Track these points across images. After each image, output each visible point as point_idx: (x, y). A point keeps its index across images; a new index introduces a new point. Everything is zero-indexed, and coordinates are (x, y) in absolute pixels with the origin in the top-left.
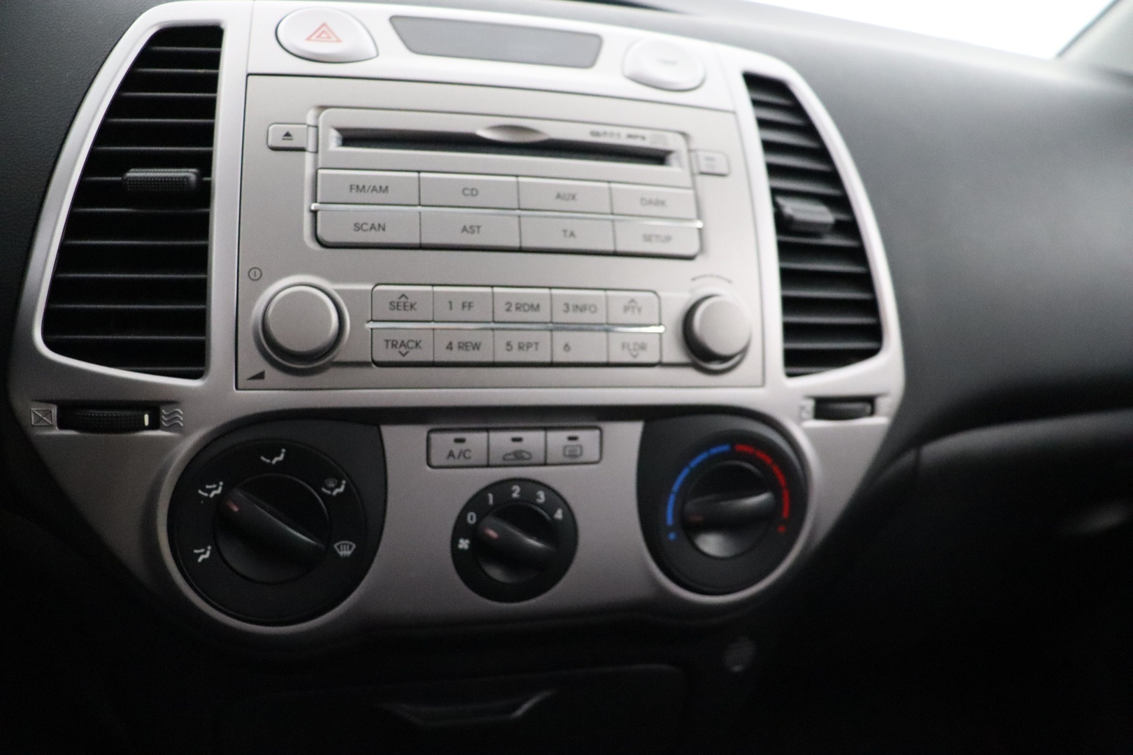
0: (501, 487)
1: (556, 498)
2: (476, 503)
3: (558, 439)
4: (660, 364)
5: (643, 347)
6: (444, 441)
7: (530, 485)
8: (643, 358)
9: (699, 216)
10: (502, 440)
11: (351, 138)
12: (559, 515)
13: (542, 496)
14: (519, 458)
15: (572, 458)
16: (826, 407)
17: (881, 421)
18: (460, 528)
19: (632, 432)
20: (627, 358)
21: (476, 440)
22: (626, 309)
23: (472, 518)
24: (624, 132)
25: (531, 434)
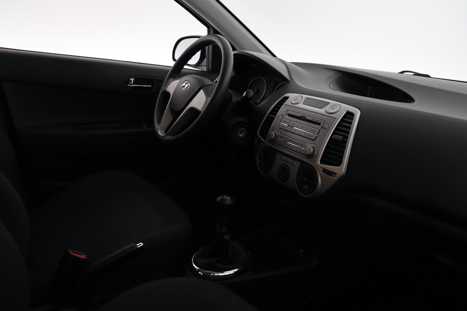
0: (284, 165)
1: (289, 169)
2: (281, 166)
3: (291, 160)
4: (302, 154)
5: (301, 151)
7: (287, 166)
8: (300, 152)
9: (318, 134)
11: (290, 115)
12: (288, 171)
13: (287, 168)
14: (287, 161)
15: (292, 164)
16: (325, 171)
17: (335, 178)
18: (279, 170)
19: (299, 163)
20: (298, 152)
21: (284, 157)
22: (301, 145)
23: (281, 168)
25: (288, 159)
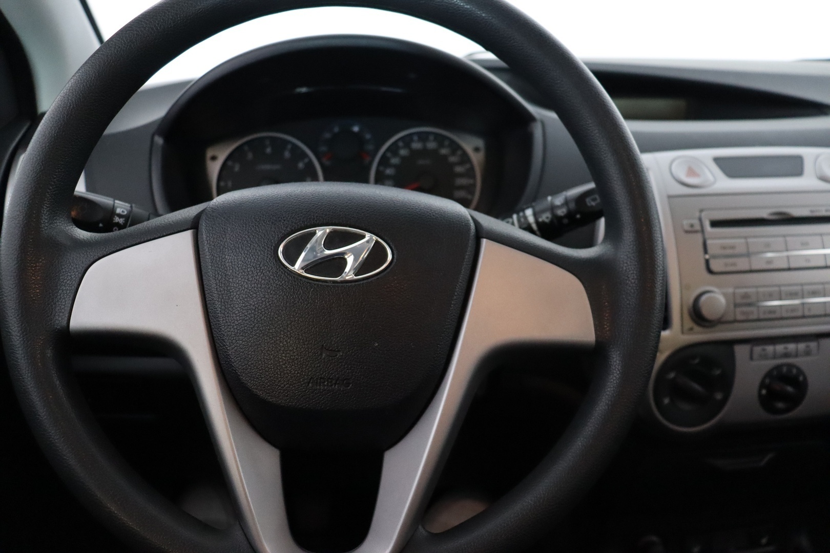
0: (778, 367)
1: (800, 372)
2: (769, 374)
3: (802, 346)
6: (758, 349)
7: (790, 366)
10: (780, 348)
11: (715, 224)
13: (794, 371)
14: (786, 355)
18: (762, 385)
21: (770, 348)
23: (767, 381)
24: (823, 209)
25: (791, 347)
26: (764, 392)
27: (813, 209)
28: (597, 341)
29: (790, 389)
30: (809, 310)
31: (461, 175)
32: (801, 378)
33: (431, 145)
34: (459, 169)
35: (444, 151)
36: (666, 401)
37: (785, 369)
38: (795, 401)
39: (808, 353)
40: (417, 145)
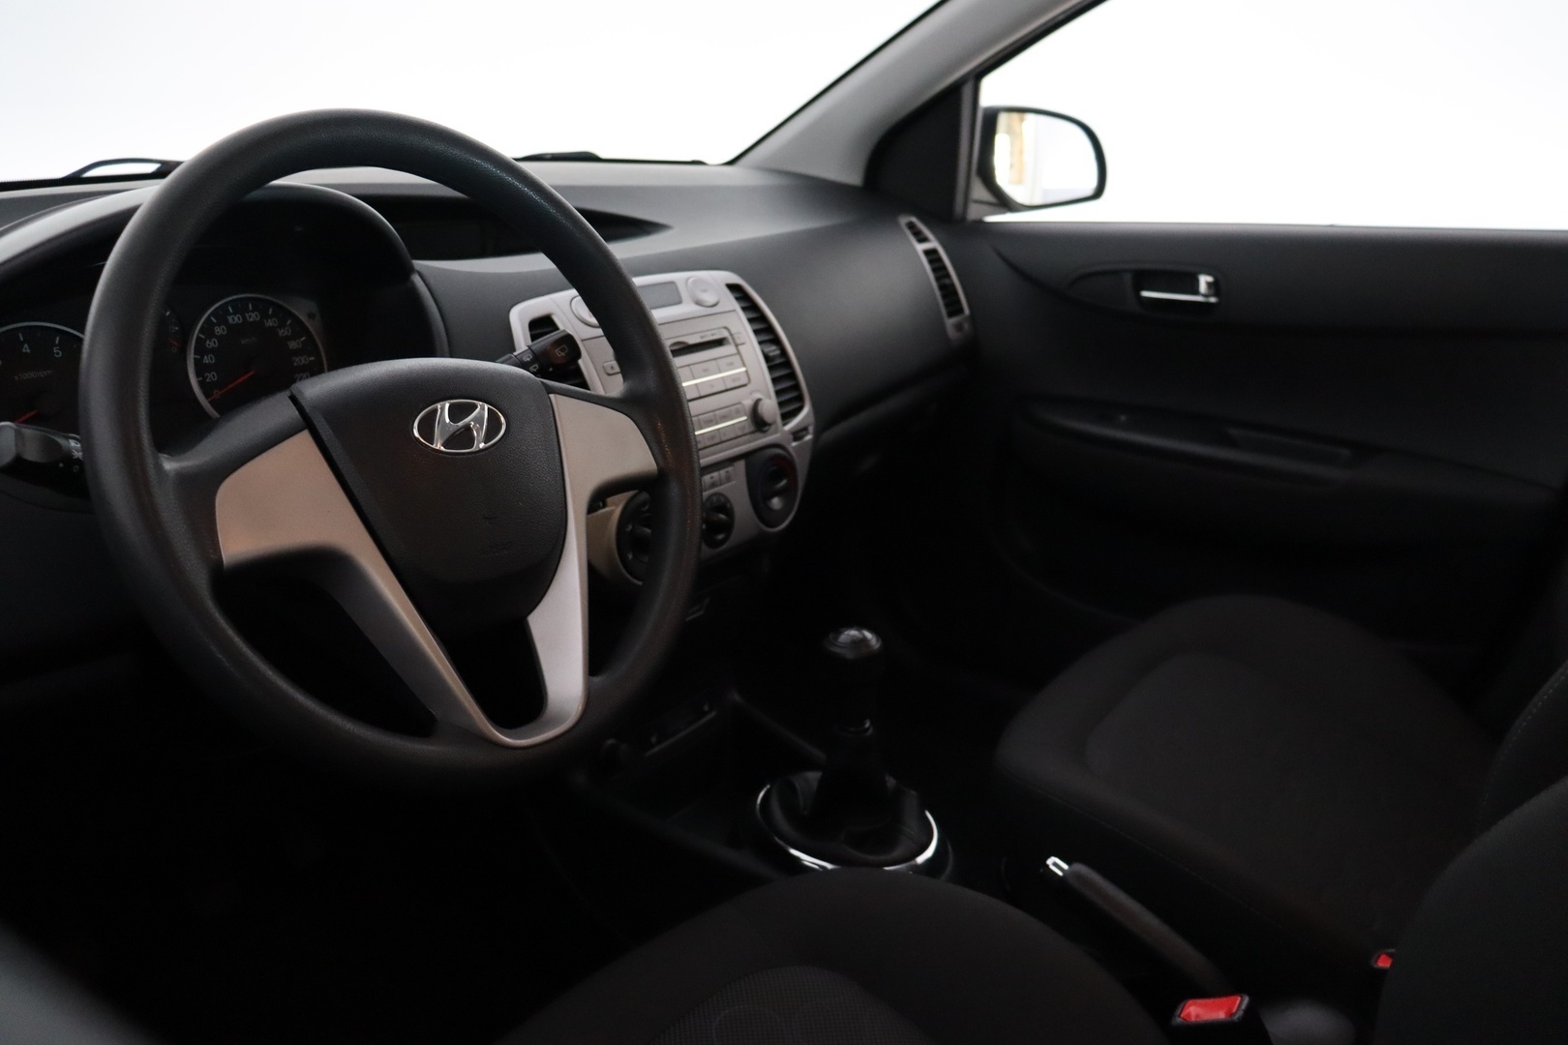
0: (711, 499)
1: (727, 500)
2: (704, 508)
3: (723, 472)
9: (745, 366)
13: (722, 499)
14: (713, 485)
18: (702, 521)
23: (705, 516)
24: (709, 333)
25: (715, 474)
26: (704, 527)
27: (702, 334)
28: (659, 470)
29: (722, 516)
30: (724, 434)
31: (297, 352)
32: (728, 506)
33: (253, 317)
34: (293, 345)
35: (270, 323)
36: (630, 556)
37: (715, 499)
38: (727, 527)
39: (728, 479)
40: (234, 319)
